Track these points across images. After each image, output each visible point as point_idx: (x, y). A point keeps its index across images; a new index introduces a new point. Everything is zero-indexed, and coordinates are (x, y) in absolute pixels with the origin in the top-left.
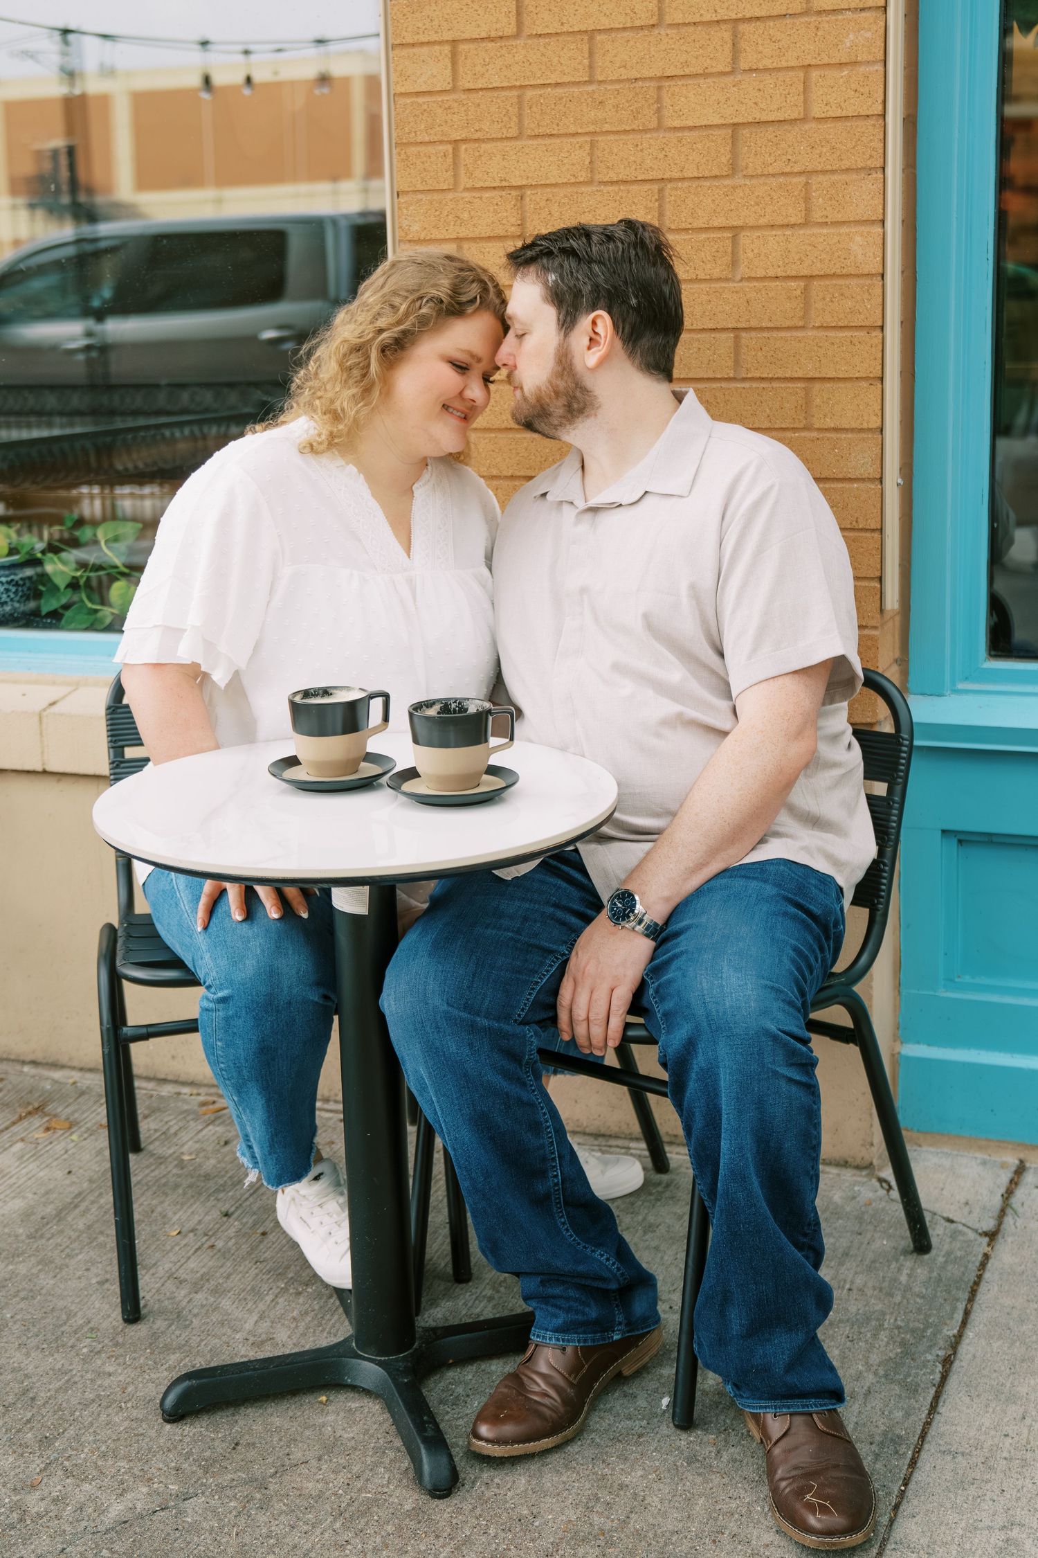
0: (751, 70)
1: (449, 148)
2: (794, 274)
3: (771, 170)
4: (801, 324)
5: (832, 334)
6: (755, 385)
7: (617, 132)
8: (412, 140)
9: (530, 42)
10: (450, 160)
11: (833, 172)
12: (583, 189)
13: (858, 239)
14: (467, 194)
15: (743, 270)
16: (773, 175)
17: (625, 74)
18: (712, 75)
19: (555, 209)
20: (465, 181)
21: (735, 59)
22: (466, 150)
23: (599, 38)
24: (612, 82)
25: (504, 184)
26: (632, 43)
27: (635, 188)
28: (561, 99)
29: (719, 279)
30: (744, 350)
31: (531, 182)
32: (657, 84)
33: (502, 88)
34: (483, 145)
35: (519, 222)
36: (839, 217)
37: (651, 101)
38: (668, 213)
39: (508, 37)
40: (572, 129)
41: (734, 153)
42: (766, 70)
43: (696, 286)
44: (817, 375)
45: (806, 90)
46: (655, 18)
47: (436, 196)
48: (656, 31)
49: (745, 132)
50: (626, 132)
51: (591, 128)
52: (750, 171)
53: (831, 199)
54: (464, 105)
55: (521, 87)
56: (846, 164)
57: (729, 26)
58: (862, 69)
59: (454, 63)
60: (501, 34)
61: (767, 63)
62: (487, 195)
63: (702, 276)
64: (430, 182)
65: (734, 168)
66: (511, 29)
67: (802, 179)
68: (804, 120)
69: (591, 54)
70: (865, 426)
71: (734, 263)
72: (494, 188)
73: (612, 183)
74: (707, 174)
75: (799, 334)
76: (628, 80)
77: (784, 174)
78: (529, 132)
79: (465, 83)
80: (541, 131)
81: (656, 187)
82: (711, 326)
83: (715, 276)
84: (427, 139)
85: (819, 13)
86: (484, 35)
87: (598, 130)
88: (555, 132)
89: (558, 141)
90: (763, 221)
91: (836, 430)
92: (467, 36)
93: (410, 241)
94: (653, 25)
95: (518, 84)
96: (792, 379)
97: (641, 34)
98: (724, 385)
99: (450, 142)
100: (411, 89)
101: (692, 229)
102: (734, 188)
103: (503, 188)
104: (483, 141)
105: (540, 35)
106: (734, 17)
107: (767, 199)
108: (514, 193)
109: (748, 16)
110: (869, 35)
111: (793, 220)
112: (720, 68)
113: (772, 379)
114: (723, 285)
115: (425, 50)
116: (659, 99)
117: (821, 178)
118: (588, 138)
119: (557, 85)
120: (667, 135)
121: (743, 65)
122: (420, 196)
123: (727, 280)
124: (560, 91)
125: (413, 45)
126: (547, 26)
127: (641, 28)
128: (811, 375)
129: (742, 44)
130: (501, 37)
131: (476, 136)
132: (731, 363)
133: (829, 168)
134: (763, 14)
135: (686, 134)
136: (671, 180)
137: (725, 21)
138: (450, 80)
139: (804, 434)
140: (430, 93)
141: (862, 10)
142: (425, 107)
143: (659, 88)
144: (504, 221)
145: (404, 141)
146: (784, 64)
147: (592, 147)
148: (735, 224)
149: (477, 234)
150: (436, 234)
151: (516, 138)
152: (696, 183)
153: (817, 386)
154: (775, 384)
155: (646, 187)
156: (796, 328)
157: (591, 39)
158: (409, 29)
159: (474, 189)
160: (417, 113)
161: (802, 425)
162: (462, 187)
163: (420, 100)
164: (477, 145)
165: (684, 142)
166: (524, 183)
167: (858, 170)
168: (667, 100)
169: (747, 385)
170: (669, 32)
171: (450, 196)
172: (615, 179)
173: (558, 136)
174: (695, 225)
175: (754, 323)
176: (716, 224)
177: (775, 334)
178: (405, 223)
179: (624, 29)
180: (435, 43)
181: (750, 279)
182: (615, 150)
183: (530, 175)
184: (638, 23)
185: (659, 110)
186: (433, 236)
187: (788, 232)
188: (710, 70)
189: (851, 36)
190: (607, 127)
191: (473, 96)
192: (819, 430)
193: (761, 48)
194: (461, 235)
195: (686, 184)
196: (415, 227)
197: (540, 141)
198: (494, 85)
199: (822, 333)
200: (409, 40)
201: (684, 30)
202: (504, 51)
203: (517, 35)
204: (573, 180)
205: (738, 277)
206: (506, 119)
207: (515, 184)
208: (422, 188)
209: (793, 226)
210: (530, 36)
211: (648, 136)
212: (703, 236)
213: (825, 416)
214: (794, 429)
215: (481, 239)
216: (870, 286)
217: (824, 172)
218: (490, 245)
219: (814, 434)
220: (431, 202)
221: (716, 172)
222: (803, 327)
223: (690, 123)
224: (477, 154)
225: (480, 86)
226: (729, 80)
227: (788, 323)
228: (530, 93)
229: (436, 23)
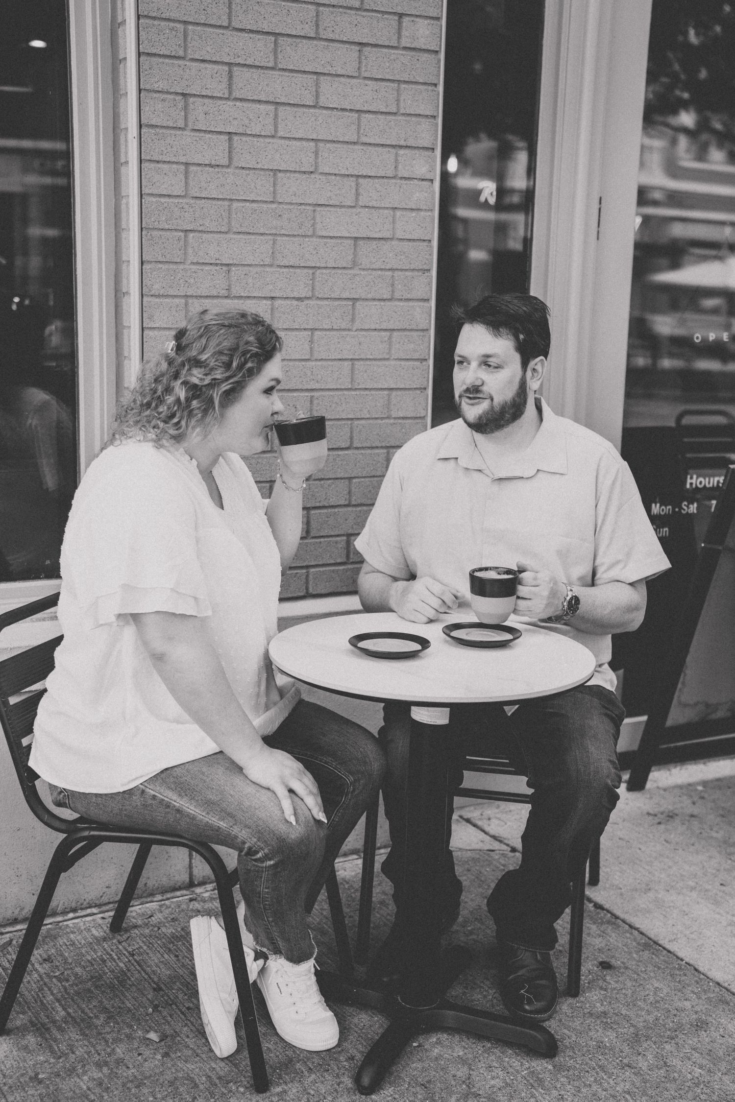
0: (366, 207)
1: (182, 234)
2: (385, 328)
3: (374, 266)
4: (387, 357)
5: (403, 363)
6: (362, 392)
7: (289, 235)
8: (156, 227)
9: (237, 171)
10: (182, 243)
11: (406, 270)
12: (268, 269)
13: (418, 309)
14: (194, 267)
15: (357, 325)
16: (375, 270)
17: (295, 200)
18: (344, 206)
19: (250, 281)
20: (191, 258)
21: (357, 199)
22: (193, 237)
23: (280, 175)
24: (287, 203)
25: (218, 262)
26: (299, 181)
27: (298, 271)
28: (256, 210)
29: (344, 330)
30: (357, 372)
31: (235, 262)
32: (313, 209)
33: (218, 199)
34: (205, 235)
35: (227, 287)
36: (409, 296)
37: (309, 218)
38: (317, 288)
39: (223, 166)
40: (262, 231)
41: (355, 254)
42: (373, 207)
43: (332, 333)
44: (395, 387)
45: (394, 222)
46: (314, 167)
47: (171, 266)
48: (313, 176)
49: (361, 242)
50: (294, 236)
51: (274, 231)
52: (363, 266)
53: (405, 286)
54: (192, 207)
55: (231, 200)
56: (412, 267)
57: (354, 179)
58: (422, 213)
59: (186, 178)
60: (218, 163)
61: (374, 204)
62: (207, 268)
63: (335, 327)
64: (168, 256)
65: (355, 264)
66: (225, 162)
67: (390, 273)
68: (392, 239)
69: (275, 185)
70: (418, 416)
71: (353, 320)
72: (211, 264)
73: (285, 267)
74: (340, 266)
75: (387, 363)
76: (296, 204)
77: (381, 270)
78: (235, 230)
79: (194, 192)
80: (243, 230)
81: (311, 271)
82: (339, 357)
83: (343, 327)
84: (167, 227)
85: (401, 178)
86: (207, 162)
87: (278, 233)
88: (251, 231)
89: (253, 237)
90: (370, 296)
91: (403, 418)
92: (196, 161)
93: (152, 296)
94: (312, 172)
95: (228, 197)
96: (381, 389)
97: (305, 176)
98: (346, 392)
99: (182, 231)
100: (156, 192)
101: (331, 298)
102: (355, 275)
103: (217, 264)
104: (205, 232)
105: (243, 168)
106: (357, 174)
107: (372, 283)
108: (225, 268)
109: (365, 174)
110: (426, 195)
111: (385, 297)
112: (349, 203)
113: (371, 389)
114: (346, 333)
115: (166, 167)
116: (314, 218)
117: (400, 273)
118: (270, 237)
119: (253, 201)
120: (318, 240)
121: (361, 203)
122: (160, 266)
123: (349, 330)
124: (255, 205)
125: (158, 162)
126: (248, 163)
127: (304, 172)
128: (392, 386)
129: (361, 190)
130: (218, 166)
131: (200, 229)
132: (349, 380)
133: (404, 268)
134: (373, 174)
135: (329, 240)
136: (319, 268)
137: (352, 176)
138: (183, 189)
139: (387, 421)
140: (169, 196)
141: (423, 180)
142: (166, 205)
143: (314, 211)
144: (217, 286)
145: (151, 227)
146: (383, 205)
147: (274, 243)
148: (355, 297)
149: (199, 293)
150: (172, 292)
151: (226, 233)
152: (333, 271)
153: (394, 393)
154: (373, 392)
155: (306, 271)
156: (384, 359)
157: (275, 175)
158: (157, 151)
159: (198, 263)
160: (161, 208)
161: (386, 416)
162: (190, 262)
163: (163, 200)
164: (200, 235)
165: (328, 245)
166: (231, 262)
167: (418, 270)
168: (318, 219)
169: (358, 393)
170: (320, 177)
171: (181, 267)
172: (287, 265)
173: (253, 234)
174: (333, 296)
175: (363, 356)
176: (344, 297)
177: (374, 362)
178: (149, 283)
179: (295, 172)
180: (174, 163)
181: (362, 330)
182: (288, 247)
183: (235, 257)
184: (303, 169)
185: (313, 225)
186: (169, 293)
187: (382, 303)
188: (343, 204)
189: (418, 194)
190: (283, 232)
191: (198, 202)
192: (395, 418)
193: (371, 194)
194: (188, 294)
195: (328, 271)
196: (156, 286)
197: (241, 236)
198: (213, 196)
199: (398, 363)
200: (155, 158)
201: (330, 177)
202: (220, 175)
203: (228, 167)
204: (262, 263)
205: (354, 329)
206: (220, 220)
207: (224, 262)
208: (162, 260)
209: (384, 300)
210: (237, 168)
211: (307, 239)
212: (337, 303)
213: (398, 410)
214: (382, 418)
215: (201, 297)
216: (423, 336)
217: (402, 270)
218: (207, 301)
219: (392, 421)
220: (168, 269)
221: (345, 265)
222: (388, 359)
223: (332, 235)
224: (201, 241)
225: (204, 196)
226: (354, 210)
227: (380, 357)
228: (235, 205)
229: (175, 149)
